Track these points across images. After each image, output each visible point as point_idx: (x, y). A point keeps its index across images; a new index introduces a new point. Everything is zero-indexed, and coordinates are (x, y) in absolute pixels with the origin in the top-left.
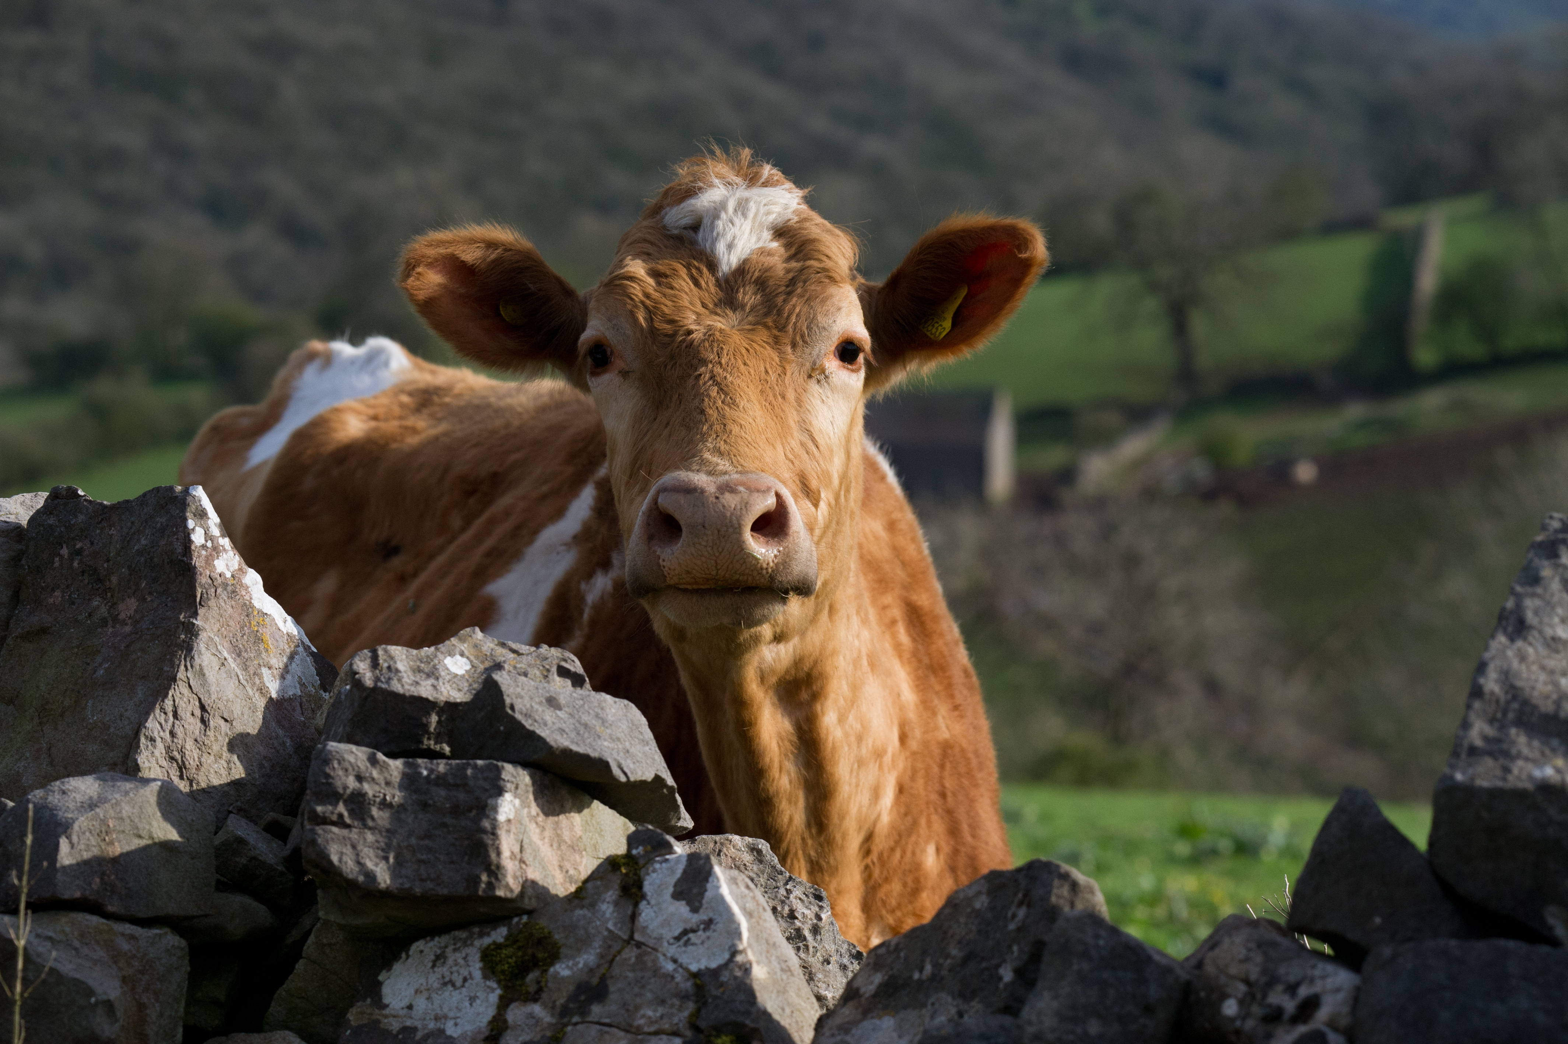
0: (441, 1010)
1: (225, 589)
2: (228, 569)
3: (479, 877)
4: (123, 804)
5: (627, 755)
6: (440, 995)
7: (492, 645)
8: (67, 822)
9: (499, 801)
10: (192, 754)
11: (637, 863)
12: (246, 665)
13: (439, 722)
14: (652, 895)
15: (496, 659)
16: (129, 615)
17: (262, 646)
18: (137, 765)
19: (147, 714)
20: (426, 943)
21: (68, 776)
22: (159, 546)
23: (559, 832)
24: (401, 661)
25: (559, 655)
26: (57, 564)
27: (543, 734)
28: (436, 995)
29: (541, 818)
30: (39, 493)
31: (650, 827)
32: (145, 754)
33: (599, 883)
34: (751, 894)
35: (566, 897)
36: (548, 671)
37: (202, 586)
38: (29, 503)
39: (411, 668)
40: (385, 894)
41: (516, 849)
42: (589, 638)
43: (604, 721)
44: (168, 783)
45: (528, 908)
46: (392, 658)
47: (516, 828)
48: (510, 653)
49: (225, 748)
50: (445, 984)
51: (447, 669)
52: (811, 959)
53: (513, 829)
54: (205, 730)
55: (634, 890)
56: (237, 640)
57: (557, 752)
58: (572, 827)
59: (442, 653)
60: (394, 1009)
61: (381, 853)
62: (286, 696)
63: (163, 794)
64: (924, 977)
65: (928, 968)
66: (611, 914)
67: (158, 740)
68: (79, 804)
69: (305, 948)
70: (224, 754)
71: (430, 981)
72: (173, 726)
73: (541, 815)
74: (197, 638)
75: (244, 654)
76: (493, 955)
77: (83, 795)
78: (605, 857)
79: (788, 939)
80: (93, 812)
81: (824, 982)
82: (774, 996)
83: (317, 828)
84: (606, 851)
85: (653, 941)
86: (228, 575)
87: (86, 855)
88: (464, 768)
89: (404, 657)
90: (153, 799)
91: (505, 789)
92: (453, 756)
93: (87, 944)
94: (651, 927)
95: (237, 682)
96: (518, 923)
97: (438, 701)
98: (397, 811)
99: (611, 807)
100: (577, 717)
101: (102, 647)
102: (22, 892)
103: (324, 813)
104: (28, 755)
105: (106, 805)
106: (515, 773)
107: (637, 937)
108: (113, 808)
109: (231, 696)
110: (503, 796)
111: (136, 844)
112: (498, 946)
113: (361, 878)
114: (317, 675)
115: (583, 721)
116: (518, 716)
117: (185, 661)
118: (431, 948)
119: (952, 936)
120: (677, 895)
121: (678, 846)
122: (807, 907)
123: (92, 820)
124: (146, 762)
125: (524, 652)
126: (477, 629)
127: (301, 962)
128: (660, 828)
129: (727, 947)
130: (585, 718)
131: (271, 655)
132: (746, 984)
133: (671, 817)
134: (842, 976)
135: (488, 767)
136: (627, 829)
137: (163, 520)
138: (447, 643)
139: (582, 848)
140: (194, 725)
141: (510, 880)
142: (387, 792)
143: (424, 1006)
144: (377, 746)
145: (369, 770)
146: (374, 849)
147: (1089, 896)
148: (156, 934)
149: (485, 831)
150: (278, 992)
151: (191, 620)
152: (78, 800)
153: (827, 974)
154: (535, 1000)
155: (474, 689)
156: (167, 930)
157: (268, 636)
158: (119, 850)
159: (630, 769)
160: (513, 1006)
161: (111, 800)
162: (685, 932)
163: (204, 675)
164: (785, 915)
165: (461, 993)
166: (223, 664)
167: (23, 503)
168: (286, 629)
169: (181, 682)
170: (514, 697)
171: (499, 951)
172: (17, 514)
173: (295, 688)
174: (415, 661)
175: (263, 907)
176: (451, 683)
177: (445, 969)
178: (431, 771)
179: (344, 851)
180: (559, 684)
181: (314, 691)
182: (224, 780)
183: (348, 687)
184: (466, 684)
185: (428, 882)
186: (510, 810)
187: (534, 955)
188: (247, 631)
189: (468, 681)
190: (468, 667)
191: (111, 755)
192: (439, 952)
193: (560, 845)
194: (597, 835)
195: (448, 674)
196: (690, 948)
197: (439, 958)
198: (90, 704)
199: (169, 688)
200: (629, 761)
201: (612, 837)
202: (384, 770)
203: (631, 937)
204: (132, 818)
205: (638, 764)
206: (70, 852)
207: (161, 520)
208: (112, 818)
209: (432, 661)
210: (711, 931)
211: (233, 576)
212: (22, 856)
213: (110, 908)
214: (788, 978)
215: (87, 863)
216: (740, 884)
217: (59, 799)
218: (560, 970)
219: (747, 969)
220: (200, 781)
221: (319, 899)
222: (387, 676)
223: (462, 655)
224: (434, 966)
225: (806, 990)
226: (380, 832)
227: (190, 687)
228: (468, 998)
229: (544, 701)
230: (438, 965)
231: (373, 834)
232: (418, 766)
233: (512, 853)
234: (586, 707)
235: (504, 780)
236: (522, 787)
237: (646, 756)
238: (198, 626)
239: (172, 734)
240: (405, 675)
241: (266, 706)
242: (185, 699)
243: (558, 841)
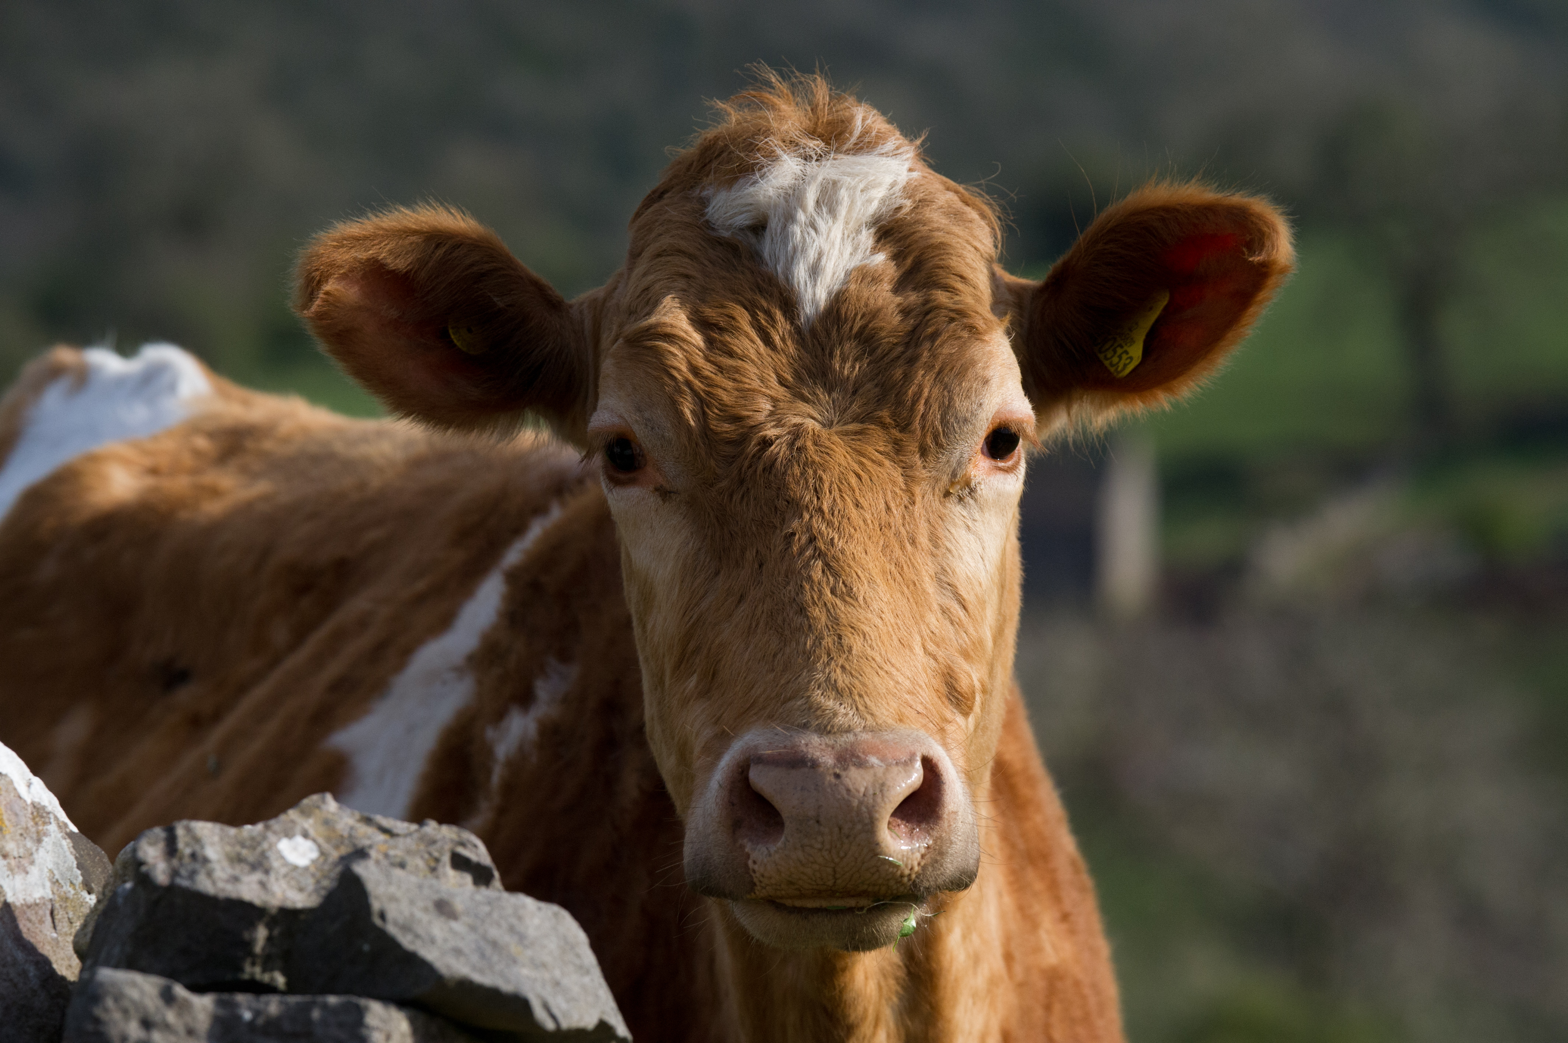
5: (557, 989)
7: (351, 822)
13: (269, 939)
15: (357, 843)
24: (213, 844)
25: (454, 836)
27: (429, 957)
36: (437, 860)
39: (226, 855)
42: (502, 811)
43: (522, 938)
46: (197, 840)
48: (376, 831)
51: (282, 857)
57: (450, 986)
59: (275, 833)
62: (30, 900)
88: (306, 1009)
89: (216, 839)
91: (371, 1040)
92: (290, 991)
97: (269, 906)
100: (481, 930)
106: (385, 1016)
114: (78, 868)
115: (490, 938)
116: (390, 928)
125: (399, 832)
126: (329, 797)
130: (494, 932)
131: (8, 837)
135: (345, 1007)
138: (283, 817)
144: (172, 974)
145: (162, 1013)
155: (324, 888)
159: (562, 1011)
168: (31, 796)
170: (385, 900)
173: (44, 886)
174: (233, 845)
176: (288, 878)
178: (257, 1013)
180: (453, 880)
181: (73, 892)
183: (128, 885)
184: (311, 881)
189: (313, 875)
190: (315, 855)
195: (284, 865)
200: (560, 999)
202: (184, 1010)
205: (573, 1004)
209: (259, 844)
222: (190, 867)
223: (306, 835)
229: (431, 906)
232: (236, 1006)
234: (495, 916)
235: (369, 1026)
236: (395, 1037)
237: (585, 990)
240: (217, 867)
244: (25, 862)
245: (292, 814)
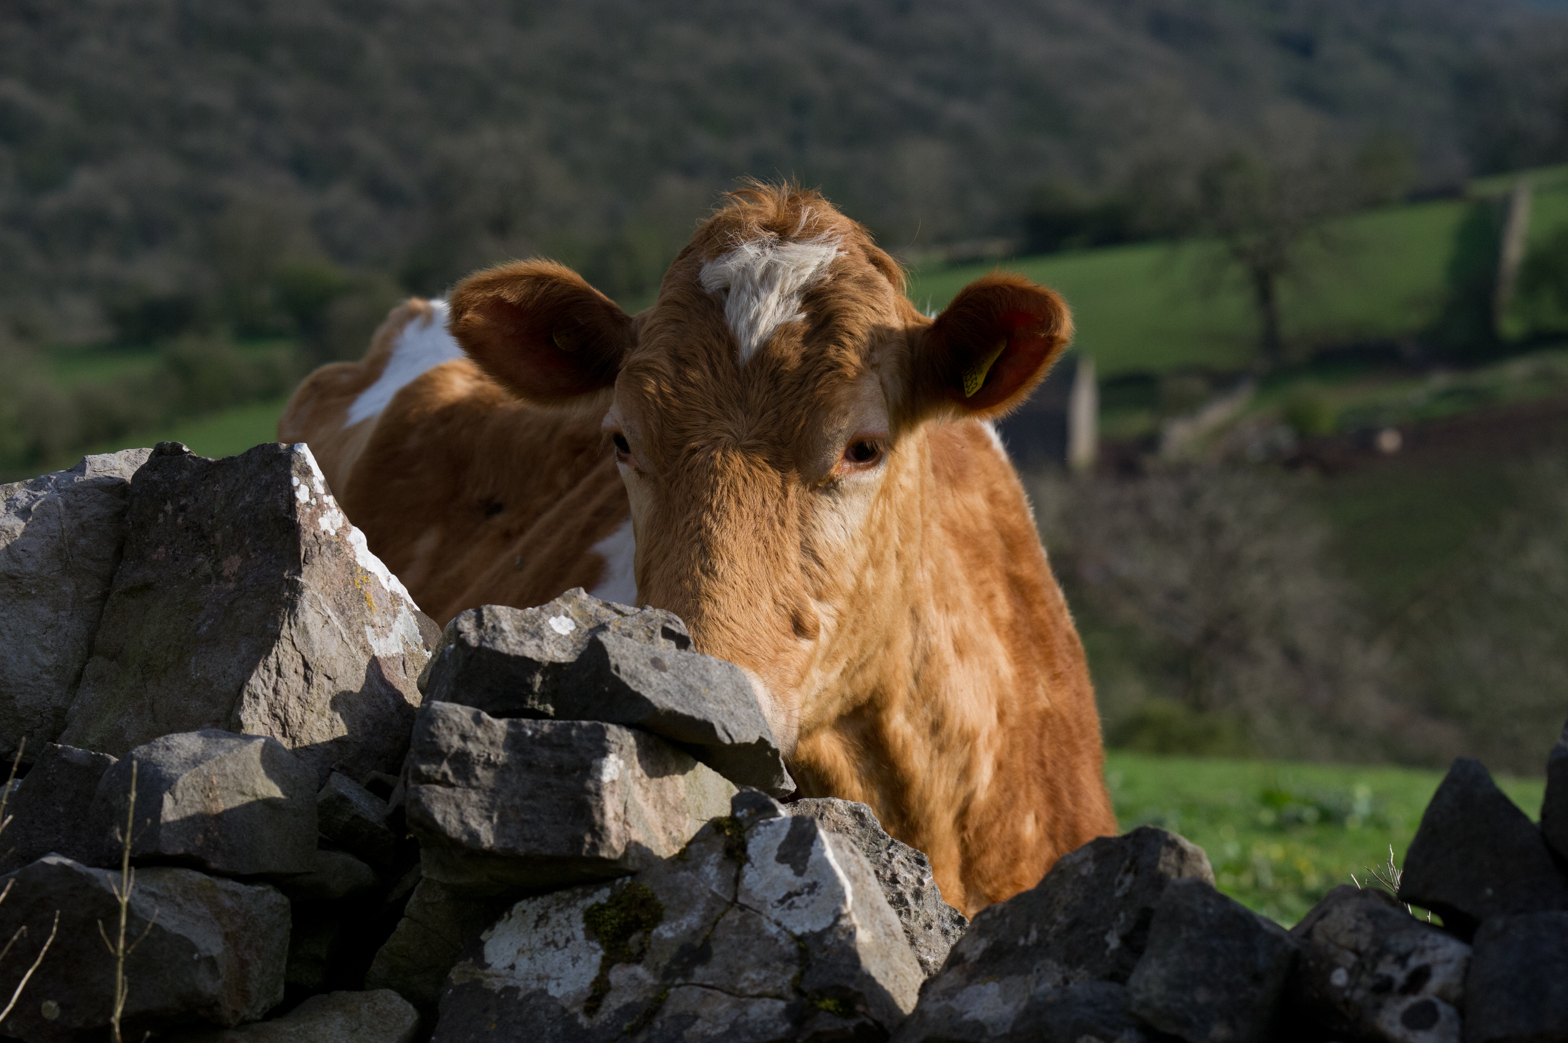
0: (544, 971)
1: (329, 547)
2: (332, 527)
3: (583, 838)
4: (227, 761)
5: (732, 717)
6: (542, 955)
7: (596, 606)
8: (171, 778)
9: (604, 762)
10: (295, 711)
11: (741, 826)
12: (349, 623)
13: (543, 682)
14: (756, 858)
15: (601, 620)
16: (232, 572)
17: (365, 606)
18: (241, 722)
19: (250, 672)
20: (529, 903)
21: (171, 732)
22: (263, 503)
23: (663, 793)
24: (506, 621)
25: (664, 616)
26: (161, 520)
27: (648, 696)
28: (538, 956)
29: (645, 779)
30: (144, 449)
31: (755, 790)
32: (249, 711)
33: (703, 845)
34: (856, 858)
35: (670, 859)
36: (653, 632)
37: (306, 543)
38: (133, 459)
39: (515, 627)
40: (489, 854)
41: (620, 810)
43: (708, 683)
44: (272, 740)
45: (632, 869)
46: (496, 617)
47: (621, 789)
48: (613, 613)
49: (328, 706)
50: (547, 944)
51: (552, 629)
52: (913, 924)
53: (617, 790)
54: (308, 688)
55: (738, 853)
56: (341, 598)
57: (662, 714)
58: (675, 791)
59: (547, 613)
60: (496, 969)
61: (485, 813)
62: (389, 655)
63: (267, 751)
64: (1029, 943)
65: (1034, 934)
66: (714, 876)
67: (262, 697)
68: (183, 761)
69: (407, 906)
70: (327, 712)
71: (533, 942)
72: (277, 683)
73: (645, 776)
74: (300, 595)
75: (348, 613)
76: (596, 916)
77: (187, 752)
78: (708, 819)
79: (890, 903)
80: (197, 768)
81: (926, 947)
82: (878, 960)
83: (421, 787)
84: (710, 813)
85: (758, 904)
86: (333, 533)
87: (190, 812)
88: (568, 729)
89: (509, 616)
90: (257, 756)
91: (610, 750)
92: (557, 716)
93: (190, 900)
94: (755, 890)
95: (340, 640)
96: (621, 884)
97: (543, 661)
98: (501, 771)
99: (715, 769)
100: (682, 678)
101: (206, 603)
102: (126, 848)
103: (428, 772)
104: (131, 711)
105: (210, 761)
106: (619, 734)
107: (741, 899)
108: (217, 764)
109: (334, 654)
110: (608, 757)
111: (240, 800)
112: (601, 907)
113: (465, 838)
114: (420, 634)
115: (688, 683)
116: (623, 677)
117: (289, 618)
118: (534, 908)
119: (1058, 903)
120: (781, 858)
121: (782, 809)
122: (909, 872)
123: (196, 776)
124: (249, 719)
125: (629, 613)
126: (582, 590)
127: (403, 920)
128: (763, 791)
129: (831, 911)
130: (690, 680)
131: (375, 614)
132: (850, 948)
133: (774, 779)
134: (943, 941)
135: (593, 728)
136: (731, 791)
137: (268, 477)
138: (552, 603)
139: (685, 810)
140: (296, 682)
141: (614, 841)
142: (491, 752)
143: (527, 967)
144: (480, 706)
145: (474, 730)
146: (477, 809)
147: (1197, 864)
148: (259, 891)
149: (589, 792)
150: (380, 950)
151: (295, 577)
152: (182, 756)
153: (929, 939)
154: (638, 962)
155: (579, 650)
156: (269, 887)
157: (371, 595)
158: (223, 806)
159: (734, 731)
160: (615, 967)
161: (215, 756)
162: (789, 895)
163: (308, 633)
164: (887, 879)
165: (563, 954)
166: (327, 622)
167: (127, 459)
168: (389, 587)
169: (285, 639)
170: (619, 658)
171: (602, 912)
172: (121, 470)
173: (398, 646)
174: (520, 621)
175: (366, 865)
176: (555, 643)
177: (547, 930)
178: (535, 731)
179: (448, 810)
180: (663, 645)
181: (417, 650)
182: (327, 738)
183: (452, 646)
184: (570, 645)
185: (532, 842)
186: (614, 771)
187: (637, 917)
188: (351, 589)
189: (572, 641)
190: (573, 628)
191: (214, 711)
192: (541, 912)
193: (663, 807)
194: (700, 797)
195: (553, 634)
196: (794, 911)
197: (542, 919)
198: (193, 660)
199: (273, 646)
200: (733, 723)
201: (715, 799)
202: (488, 729)
203: (735, 900)
204: (236, 775)
205: (742, 726)
206: (174, 808)
207: (266, 477)
208: (215, 775)
209: (537, 621)
210: (815, 894)
211: (337, 534)
212: (126, 812)
213: (213, 865)
214: (892, 942)
215: (190, 819)
216: (844, 848)
217: (163, 755)
218: (663, 932)
219: (851, 933)
220: (303, 739)
221: (422, 858)
222: (491, 636)
223: (567, 615)
224: (536, 926)
225: (910, 954)
226: (484, 791)
227: (294, 644)
228: (570, 959)
229: (649, 662)
230: (540, 925)
231: (477, 793)
232: (522, 726)
233: (616, 814)
234: (691, 668)
235: (608, 741)
236: (626, 747)
237: (750, 718)
238: (302, 583)
239: (276, 691)
240: (510, 635)
241: (369, 664)
242: (288, 657)
243: (661, 802)
244: (386, 630)
245: (558, 601)
